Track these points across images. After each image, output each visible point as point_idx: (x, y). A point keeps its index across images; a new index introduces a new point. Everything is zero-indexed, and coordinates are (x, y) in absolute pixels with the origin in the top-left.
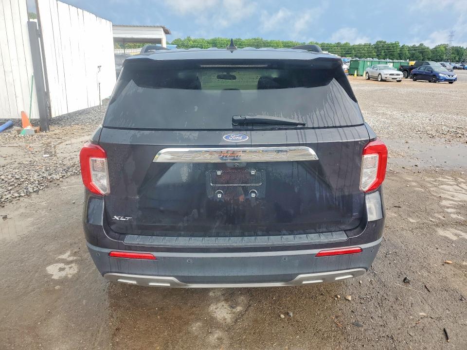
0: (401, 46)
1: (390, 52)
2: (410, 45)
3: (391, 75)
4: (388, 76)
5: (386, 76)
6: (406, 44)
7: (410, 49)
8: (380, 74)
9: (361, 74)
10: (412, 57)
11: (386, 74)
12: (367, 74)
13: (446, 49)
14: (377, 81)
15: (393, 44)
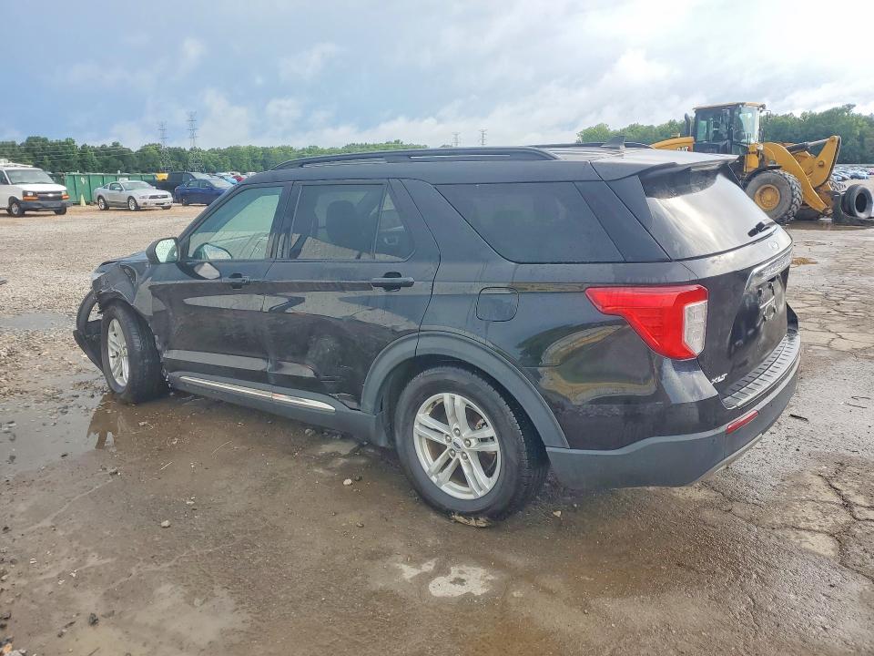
0: (79, 147)
1: (61, 158)
2: (97, 144)
3: (152, 197)
4: (148, 200)
5: (144, 200)
6: (90, 144)
7: (98, 152)
8: (131, 197)
9: (75, 200)
10: (107, 167)
11: (143, 197)
12: (101, 201)
13: (159, 152)
14: (130, 210)
15: (63, 143)
